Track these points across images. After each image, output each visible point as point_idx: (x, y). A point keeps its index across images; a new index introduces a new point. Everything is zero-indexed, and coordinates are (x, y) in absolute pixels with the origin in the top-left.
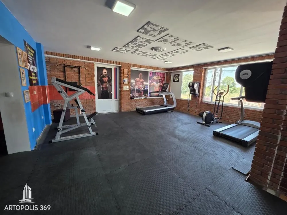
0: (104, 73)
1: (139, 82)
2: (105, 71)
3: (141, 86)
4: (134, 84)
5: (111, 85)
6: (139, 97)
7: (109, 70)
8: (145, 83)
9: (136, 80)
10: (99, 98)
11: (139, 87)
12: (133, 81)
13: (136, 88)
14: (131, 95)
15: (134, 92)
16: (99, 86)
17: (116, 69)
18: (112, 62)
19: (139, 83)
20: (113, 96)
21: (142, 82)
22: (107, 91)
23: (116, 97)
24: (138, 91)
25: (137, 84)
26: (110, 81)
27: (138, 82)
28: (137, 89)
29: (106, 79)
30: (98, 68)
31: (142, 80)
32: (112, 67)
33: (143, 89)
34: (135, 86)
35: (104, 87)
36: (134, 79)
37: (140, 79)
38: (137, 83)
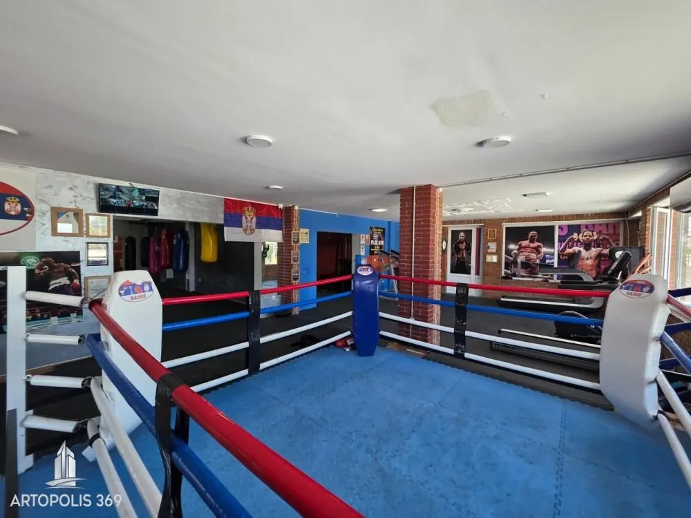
0: (460, 238)
1: (529, 247)
2: (462, 234)
3: (533, 256)
4: (516, 251)
5: (470, 254)
6: (530, 277)
8: (544, 250)
9: (520, 245)
10: (452, 272)
11: (527, 257)
12: (512, 246)
13: (521, 259)
14: (509, 272)
15: (516, 267)
16: (452, 255)
17: (479, 230)
18: (469, 222)
19: (529, 250)
20: (473, 270)
21: (537, 250)
22: (464, 262)
23: (477, 273)
24: (526, 265)
25: (522, 252)
26: (468, 249)
27: (524, 247)
28: (524, 260)
29: (463, 246)
30: (453, 232)
31: (536, 244)
32: (473, 228)
33: (538, 261)
34: (517, 255)
35: (459, 256)
36: (516, 242)
37: (532, 241)
38: (522, 250)
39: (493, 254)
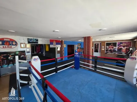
3: (112, 49)
7: (98, 44)
8: (114, 47)
9: (109, 47)
12: (107, 47)
13: (109, 49)
14: (106, 52)
17: (100, 44)
18: (98, 42)
19: (111, 47)
21: (113, 47)
23: (100, 52)
24: (110, 51)
26: (98, 47)
29: (97, 47)
30: (95, 44)
31: (113, 46)
34: (108, 49)
37: (112, 46)
39: (103, 48)
